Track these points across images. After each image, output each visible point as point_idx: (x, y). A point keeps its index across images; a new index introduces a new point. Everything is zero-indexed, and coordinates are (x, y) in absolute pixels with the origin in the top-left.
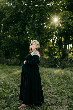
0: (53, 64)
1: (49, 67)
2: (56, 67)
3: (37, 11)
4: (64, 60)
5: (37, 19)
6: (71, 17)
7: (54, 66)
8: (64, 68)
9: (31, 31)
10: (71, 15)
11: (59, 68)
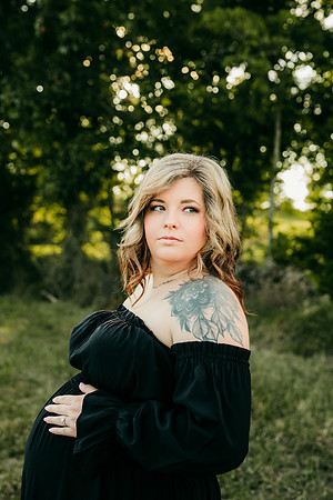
9: (30, 110)
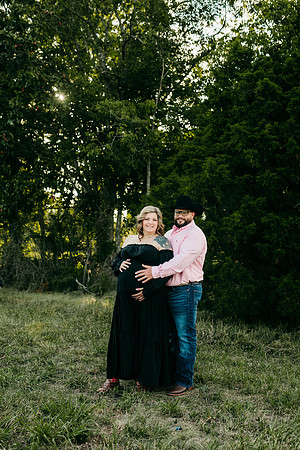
0: (65, 279)
1: (50, 289)
2: (75, 287)
3: (14, 89)
4: (105, 264)
5: (11, 119)
6: (133, 121)
7: (70, 287)
8: (104, 291)
10: (131, 116)
11: (85, 292)
